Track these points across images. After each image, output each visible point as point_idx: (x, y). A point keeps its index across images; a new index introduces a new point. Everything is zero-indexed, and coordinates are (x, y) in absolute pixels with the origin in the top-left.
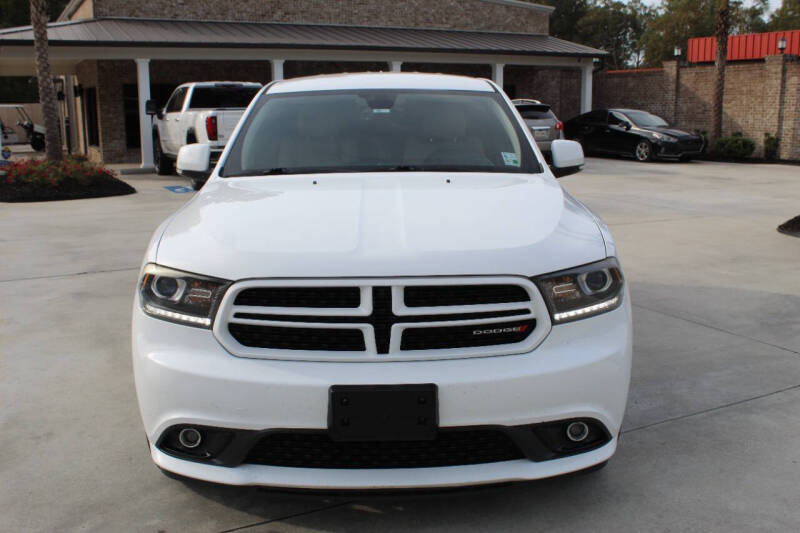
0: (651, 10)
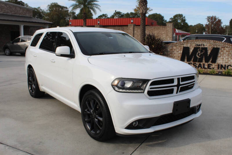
0: (43, 11)
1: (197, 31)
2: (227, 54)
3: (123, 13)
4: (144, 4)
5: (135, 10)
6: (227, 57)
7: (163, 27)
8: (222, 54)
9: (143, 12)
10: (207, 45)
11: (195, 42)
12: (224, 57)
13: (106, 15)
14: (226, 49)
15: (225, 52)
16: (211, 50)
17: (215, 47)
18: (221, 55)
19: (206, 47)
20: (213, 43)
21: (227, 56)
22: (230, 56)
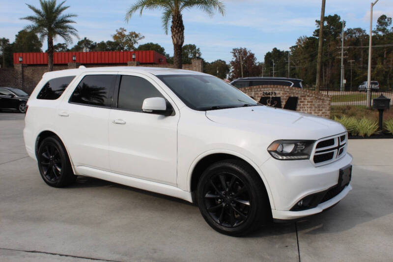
1: (218, 72)
2: (309, 106)
3: (94, 42)
4: (179, 29)
5: (115, 37)
6: (309, 111)
7: (187, 66)
8: (302, 106)
9: (178, 42)
10: (279, 94)
11: (262, 89)
12: (306, 110)
13: (65, 45)
14: (307, 98)
15: (306, 103)
16: (286, 100)
17: (292, 96)
18: (300, 108)
19: (278, 96)
20: (288, 90)
21: (309, 109)
22: (313, 109)
